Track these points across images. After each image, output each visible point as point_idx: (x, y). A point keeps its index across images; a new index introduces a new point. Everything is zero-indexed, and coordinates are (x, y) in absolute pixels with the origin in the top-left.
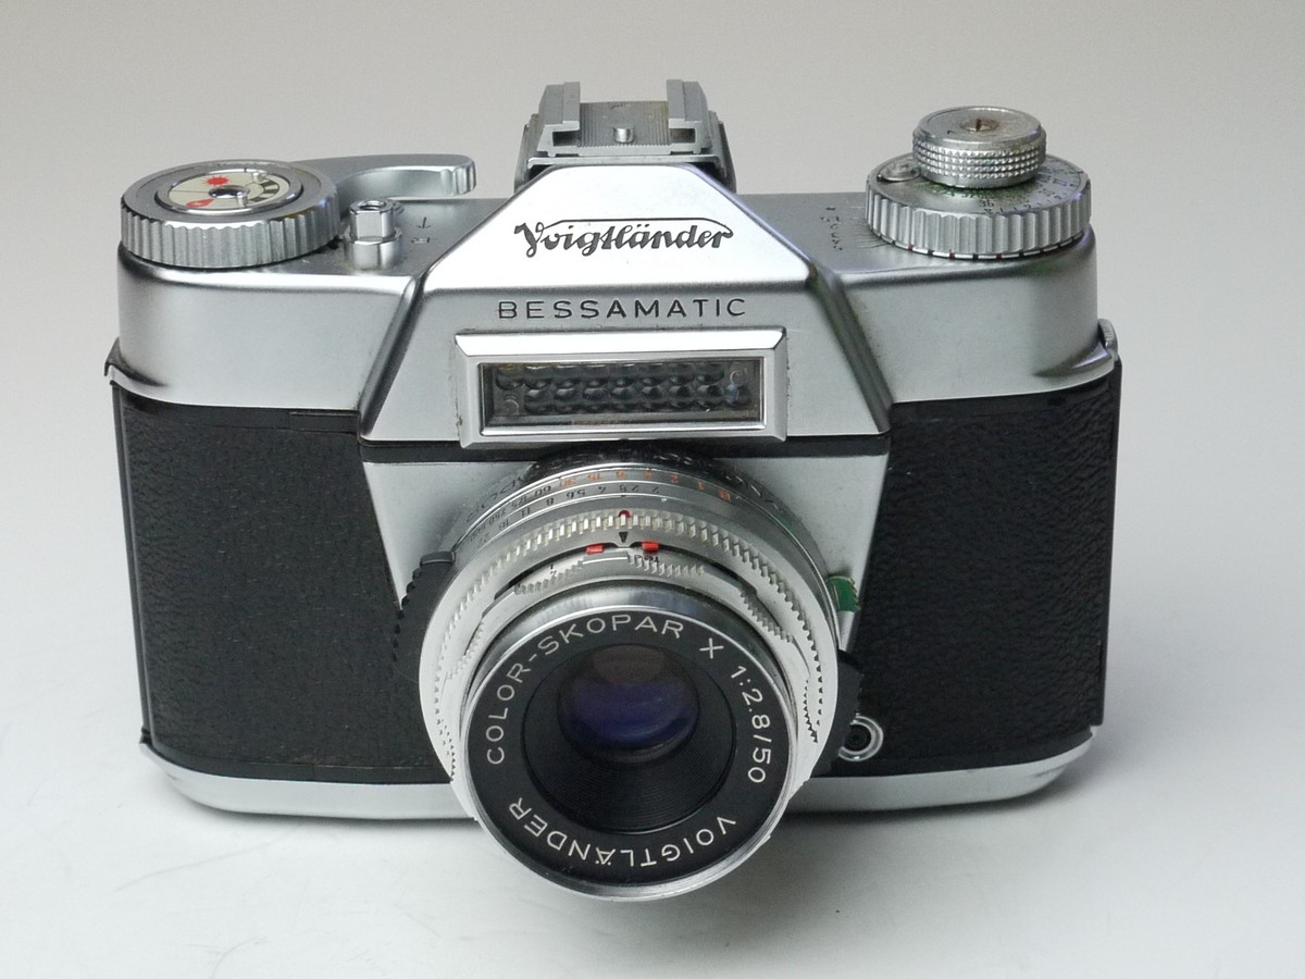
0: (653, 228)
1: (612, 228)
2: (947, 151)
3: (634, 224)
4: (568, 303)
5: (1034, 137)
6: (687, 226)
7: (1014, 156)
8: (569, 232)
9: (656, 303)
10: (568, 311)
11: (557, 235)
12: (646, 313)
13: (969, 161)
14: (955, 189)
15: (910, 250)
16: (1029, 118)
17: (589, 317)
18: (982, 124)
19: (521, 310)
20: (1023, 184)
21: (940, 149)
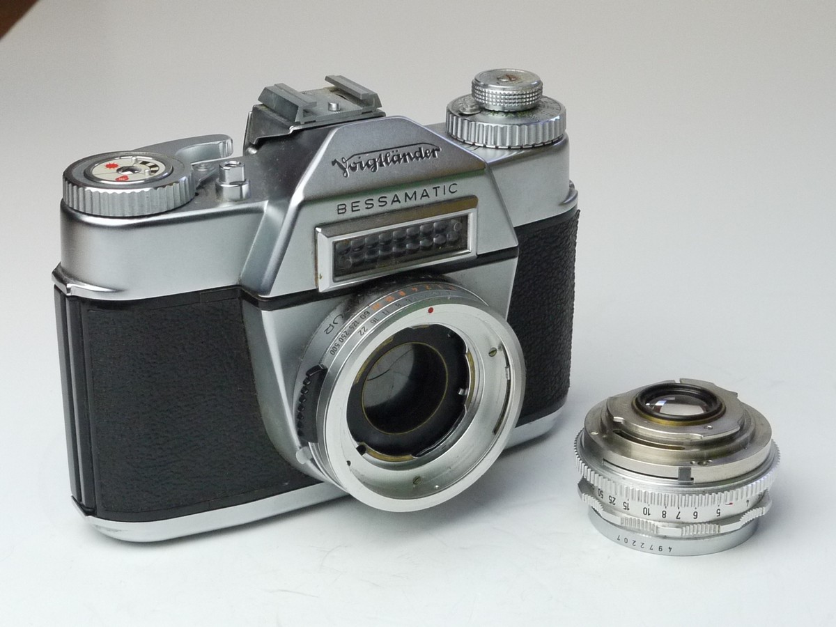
0: (401, 152)
1: (380, 155)
2: (491, 91)
3: (390, 151)
4: (372, 200)
5: (536, 85)
6: (416, 148)
7: (529, 94)
8: (360, 160)
9: (415, 193)
10: (372, 204)
11: (354, 163)
12: (410, 199)
13: (502, 97)
14: (494, 112)
15: (485, 147)
16: (533, 75)
17: (383, 206)
18: (511, 77)
19: (349, 208)
20: (533, 108)
21: (487, 90)
